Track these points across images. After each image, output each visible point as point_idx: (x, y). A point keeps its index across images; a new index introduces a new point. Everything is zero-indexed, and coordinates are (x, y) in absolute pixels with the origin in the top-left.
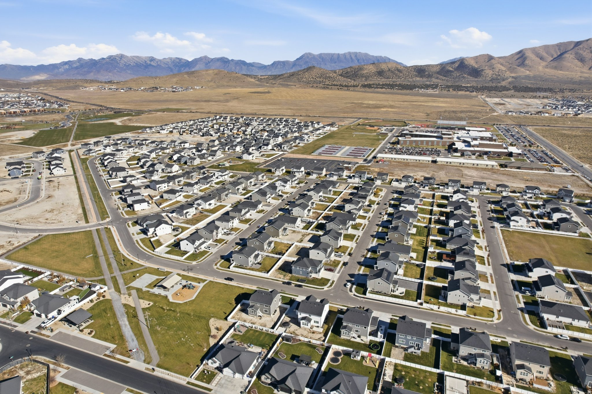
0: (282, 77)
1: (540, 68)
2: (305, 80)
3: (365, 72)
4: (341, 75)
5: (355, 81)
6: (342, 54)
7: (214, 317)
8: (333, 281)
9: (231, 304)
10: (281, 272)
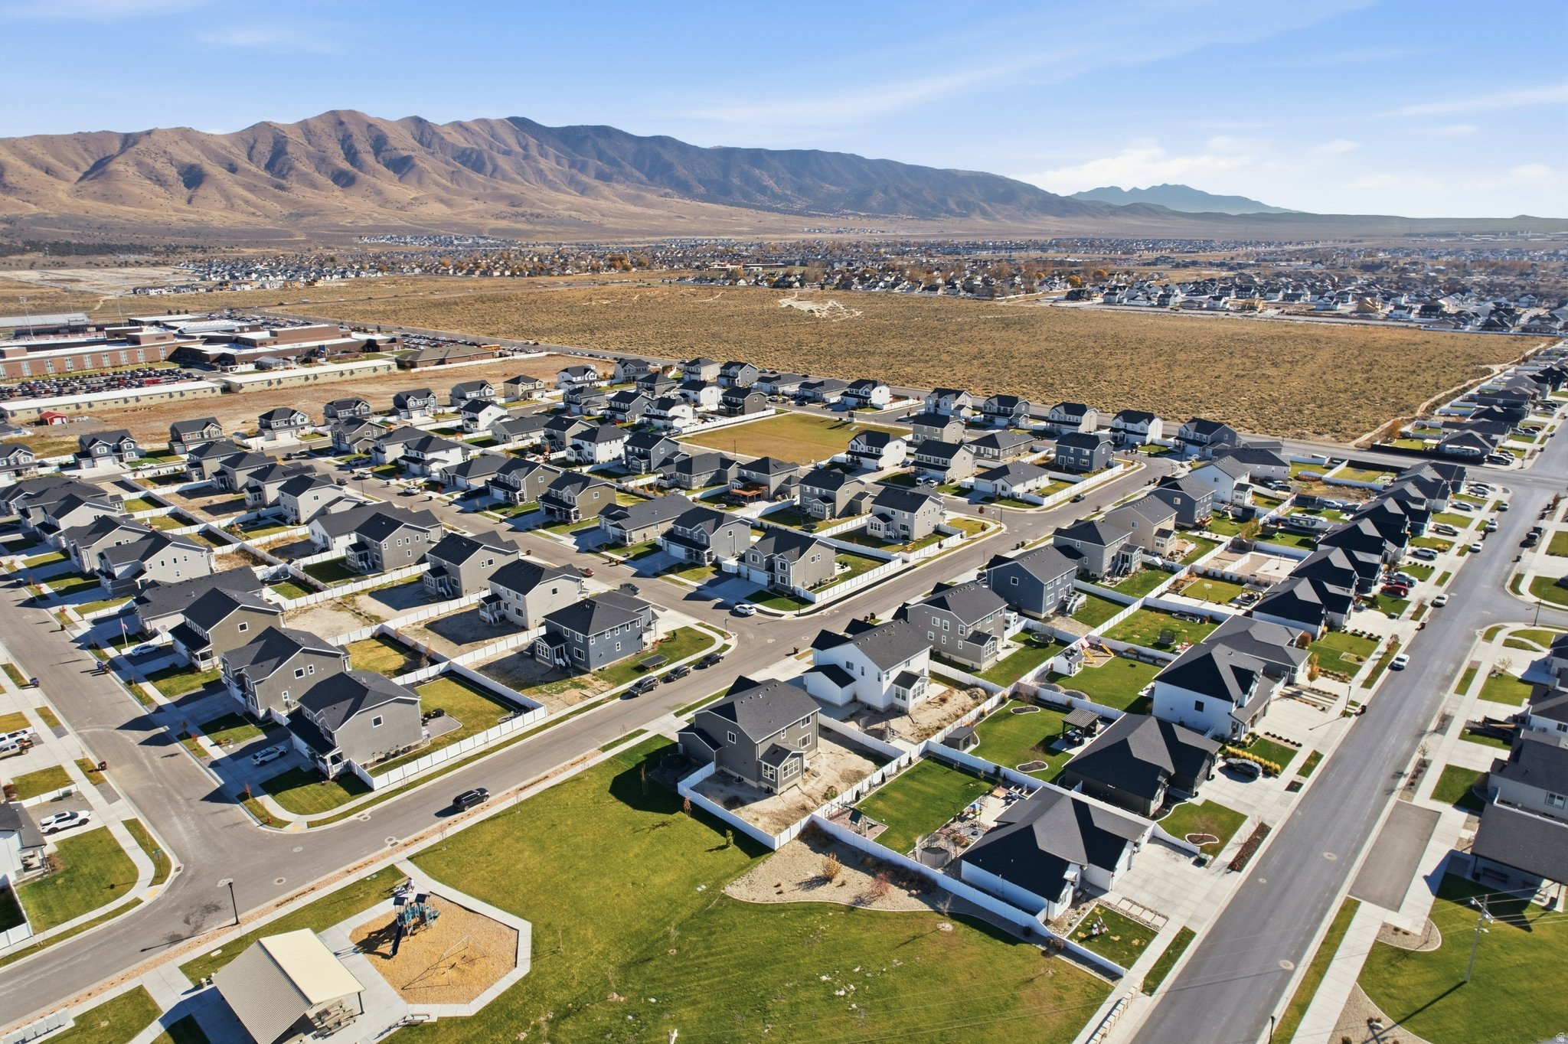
1: (63, 196)
7: (718, 884)
8: (699, 625)
9: (664, 824)
10: (544, 688)
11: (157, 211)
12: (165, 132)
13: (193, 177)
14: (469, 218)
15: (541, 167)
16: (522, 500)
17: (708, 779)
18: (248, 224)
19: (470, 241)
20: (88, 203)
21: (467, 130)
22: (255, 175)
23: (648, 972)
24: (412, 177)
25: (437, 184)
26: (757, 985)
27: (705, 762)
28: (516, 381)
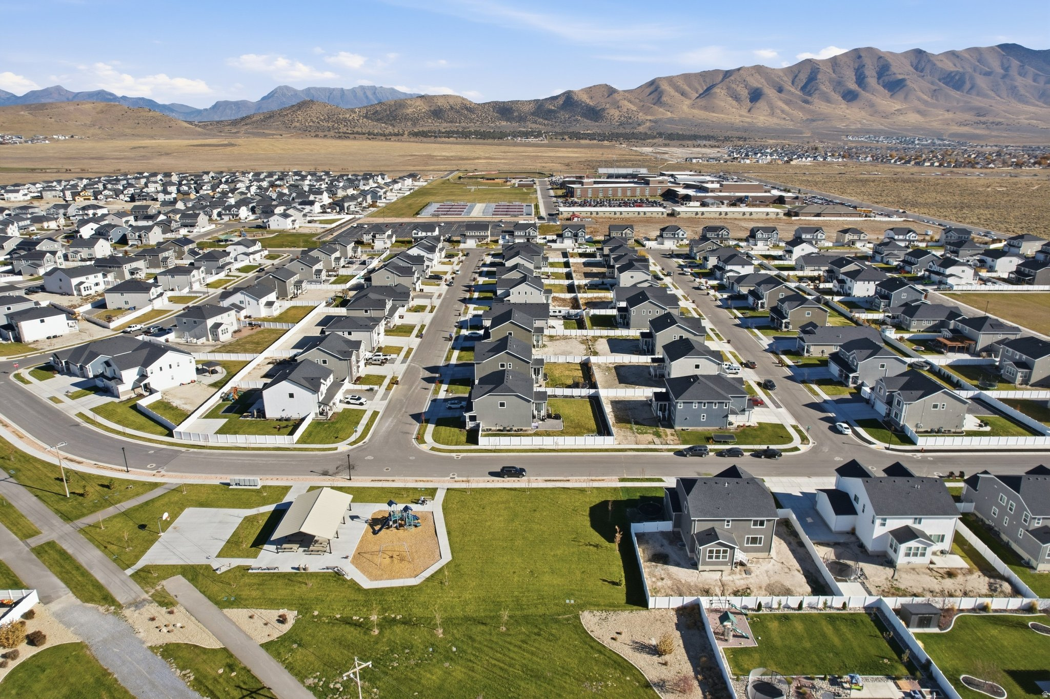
0: (248, 121)
1: (685, 108)
2: (298, 124)
3: (410, 111)
4: (366, 117)
5: (394, 126)
6: (348, 90)
7: (582, 607)
8: (794, 427)
9: (597, 546)
10: (635, 427)
11: (730, 117)
12: (748, 68)
13: (756, 96)
14: (936, 125)
15: (1016, 84)
16: (762, 307)
17: (663, 533)
18: (778, 125)
19: (929, 141)
20: (696, 112)
21: (958, 57)
22: (793, 94)
23: (474, 630)
24: (901, 94)
25: (919, 99)
26: (518, 687)
27: (663, 519)
28: (845, 231)
